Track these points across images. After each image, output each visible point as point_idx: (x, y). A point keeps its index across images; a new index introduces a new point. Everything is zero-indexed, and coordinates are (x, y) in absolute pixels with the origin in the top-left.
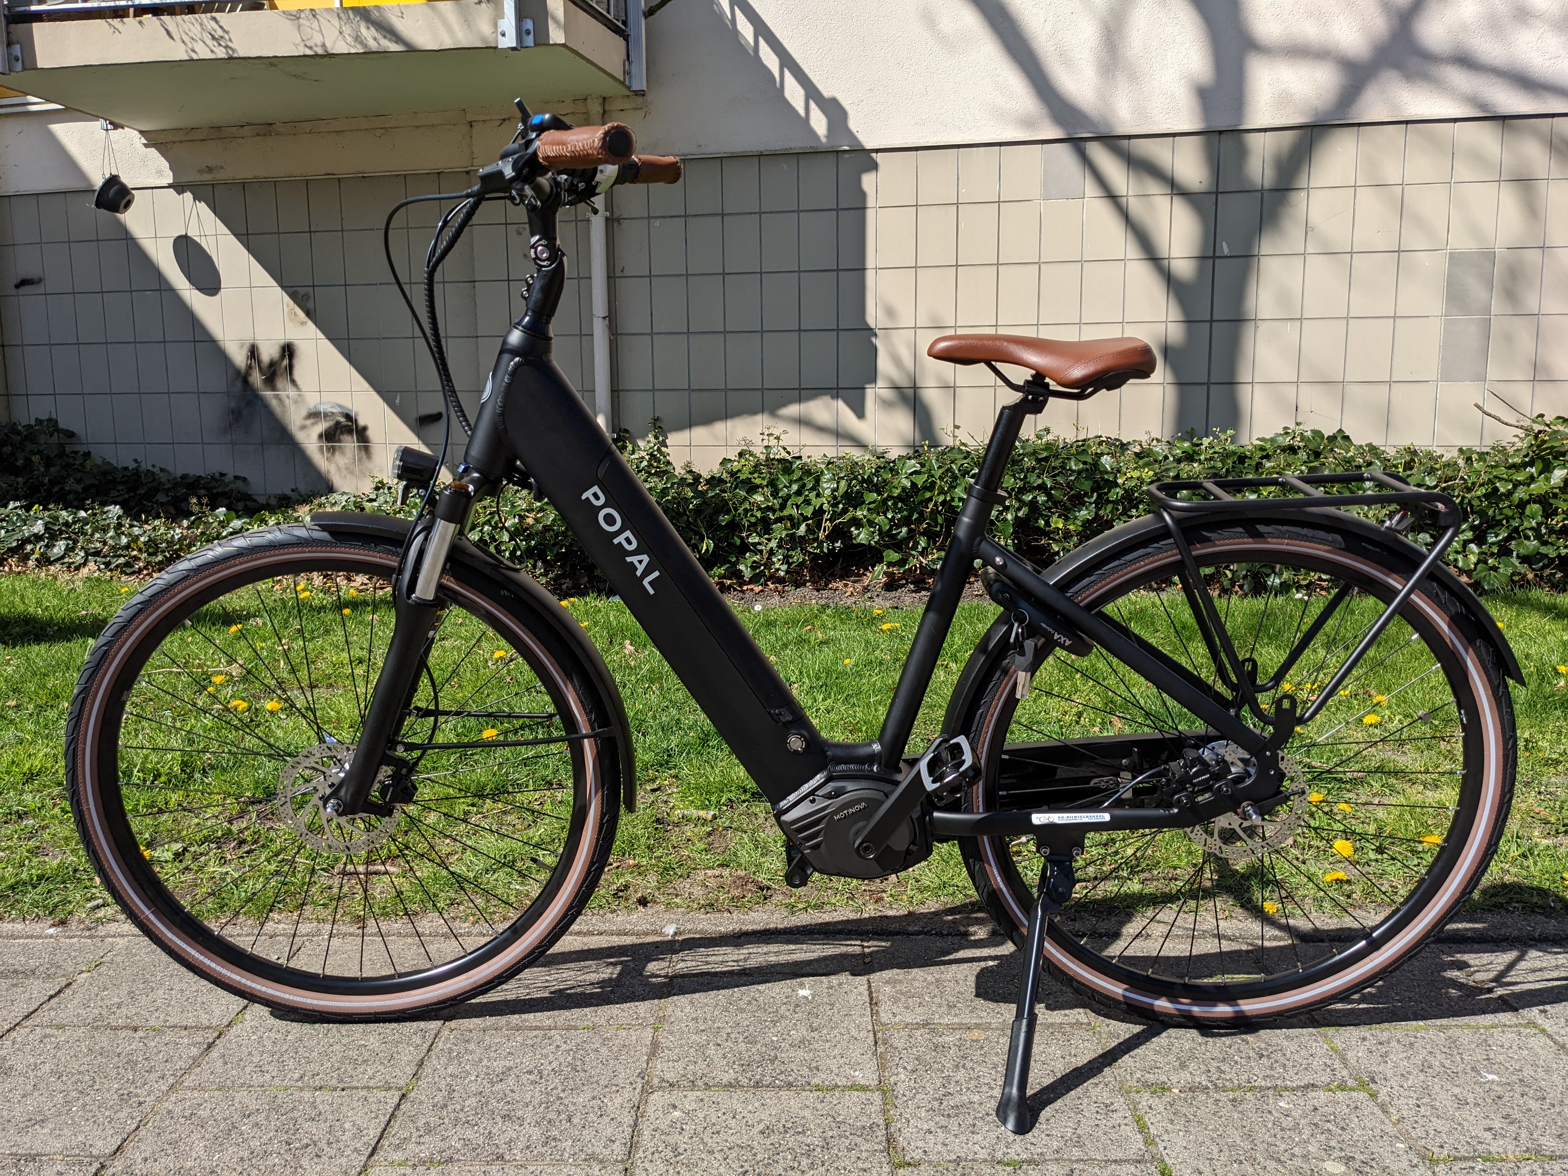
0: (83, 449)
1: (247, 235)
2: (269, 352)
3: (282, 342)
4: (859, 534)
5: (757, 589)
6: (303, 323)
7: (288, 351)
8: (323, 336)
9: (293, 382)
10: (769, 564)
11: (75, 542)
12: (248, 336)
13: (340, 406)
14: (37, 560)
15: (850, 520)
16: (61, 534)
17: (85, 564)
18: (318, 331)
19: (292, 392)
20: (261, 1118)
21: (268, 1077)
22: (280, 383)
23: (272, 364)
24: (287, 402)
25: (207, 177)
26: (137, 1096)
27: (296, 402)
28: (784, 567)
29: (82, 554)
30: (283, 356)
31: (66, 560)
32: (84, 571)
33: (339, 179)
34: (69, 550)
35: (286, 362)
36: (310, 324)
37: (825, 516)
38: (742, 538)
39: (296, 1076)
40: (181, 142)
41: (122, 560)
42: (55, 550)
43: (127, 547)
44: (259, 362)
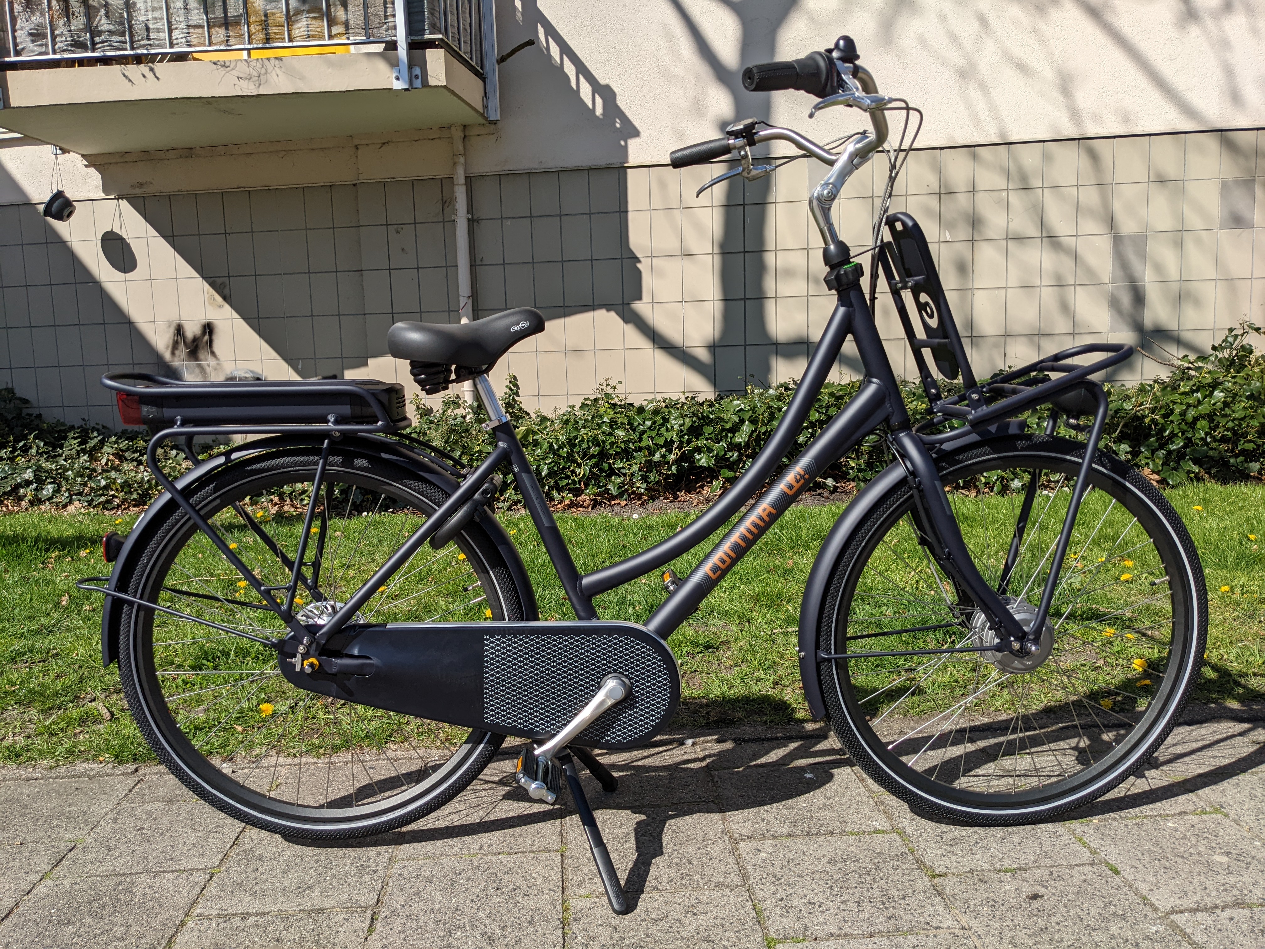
0: (35, 412)
1: (173, 236)
2: (192, 330)
3: (203, 322)
4: (701, 459)
5: (623, 503)
6: (221, 306)
7: (208, 329)
8: (238, 316)
9: (213, 353)
10: (632, 484)
11: (60, 486)
12: (175, 318)
13: (252, 372)
14: (29, 501)
15: (694, 448)
16: (47, 478)
17: (70, 502)
18: (234, 312)
19: (212, 362)
20: (469, 874)
21: (456, 849)
22: (202, 354)
23: (195, 340)
24: (208, 369)
25: (138, 191)
26: (369, 867)
27: (215, 369)
28: (644, 485)
29: (67, 494)
30: (204, 333)
31: (54, 500)
32: (71, 509)
33: (249, 192)
34: (57, 491)
35: (206, 338)
36: (227, 307)
37: (675, 445)
38: (610, 464)
39: (477, 847)
40: (116, 163)
41: (103, 499)
42: (44, 492)
43: (107, 487)
44: (184, 338)
